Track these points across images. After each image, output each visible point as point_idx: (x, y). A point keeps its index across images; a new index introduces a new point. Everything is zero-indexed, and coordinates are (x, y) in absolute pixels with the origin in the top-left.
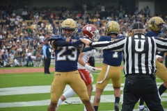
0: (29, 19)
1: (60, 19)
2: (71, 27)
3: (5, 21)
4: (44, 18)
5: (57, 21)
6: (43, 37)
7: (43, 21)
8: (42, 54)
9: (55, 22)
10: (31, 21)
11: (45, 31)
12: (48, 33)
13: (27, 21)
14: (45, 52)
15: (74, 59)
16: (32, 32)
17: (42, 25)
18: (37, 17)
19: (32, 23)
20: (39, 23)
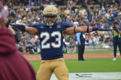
0: (62, 5)
1: (94, 4)
2: (53, 13)
3: (39, 7)
4: (78, 3)
5: (92, 6)
6: (77, 23)
7: (78, 6)
8: (76, 40)
9: (89, 7)
10: (65, 7)
11: (79, 16)
12: (82, 18)
13: (61, 7)
14: (78, 39)
15: (58, 46)
16: (66, 18)
17: (76, 10)
18: (71, 2)
19: (65, 9)
20: (73, 9)
